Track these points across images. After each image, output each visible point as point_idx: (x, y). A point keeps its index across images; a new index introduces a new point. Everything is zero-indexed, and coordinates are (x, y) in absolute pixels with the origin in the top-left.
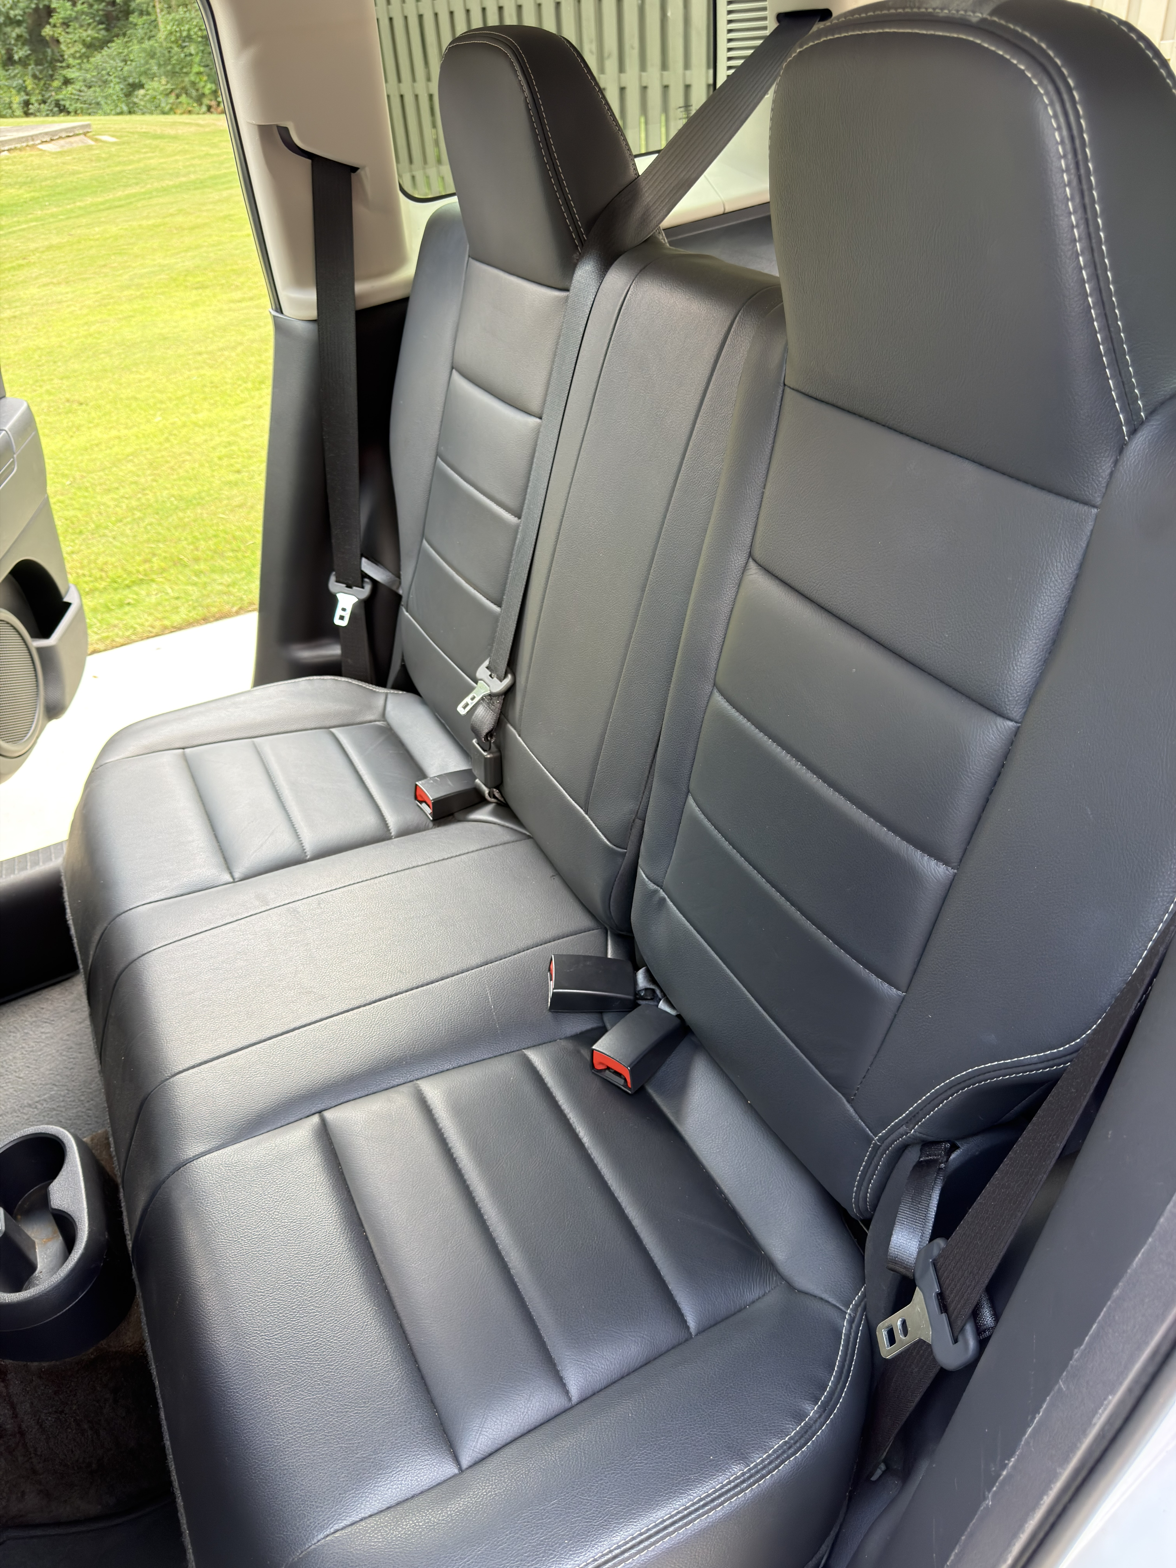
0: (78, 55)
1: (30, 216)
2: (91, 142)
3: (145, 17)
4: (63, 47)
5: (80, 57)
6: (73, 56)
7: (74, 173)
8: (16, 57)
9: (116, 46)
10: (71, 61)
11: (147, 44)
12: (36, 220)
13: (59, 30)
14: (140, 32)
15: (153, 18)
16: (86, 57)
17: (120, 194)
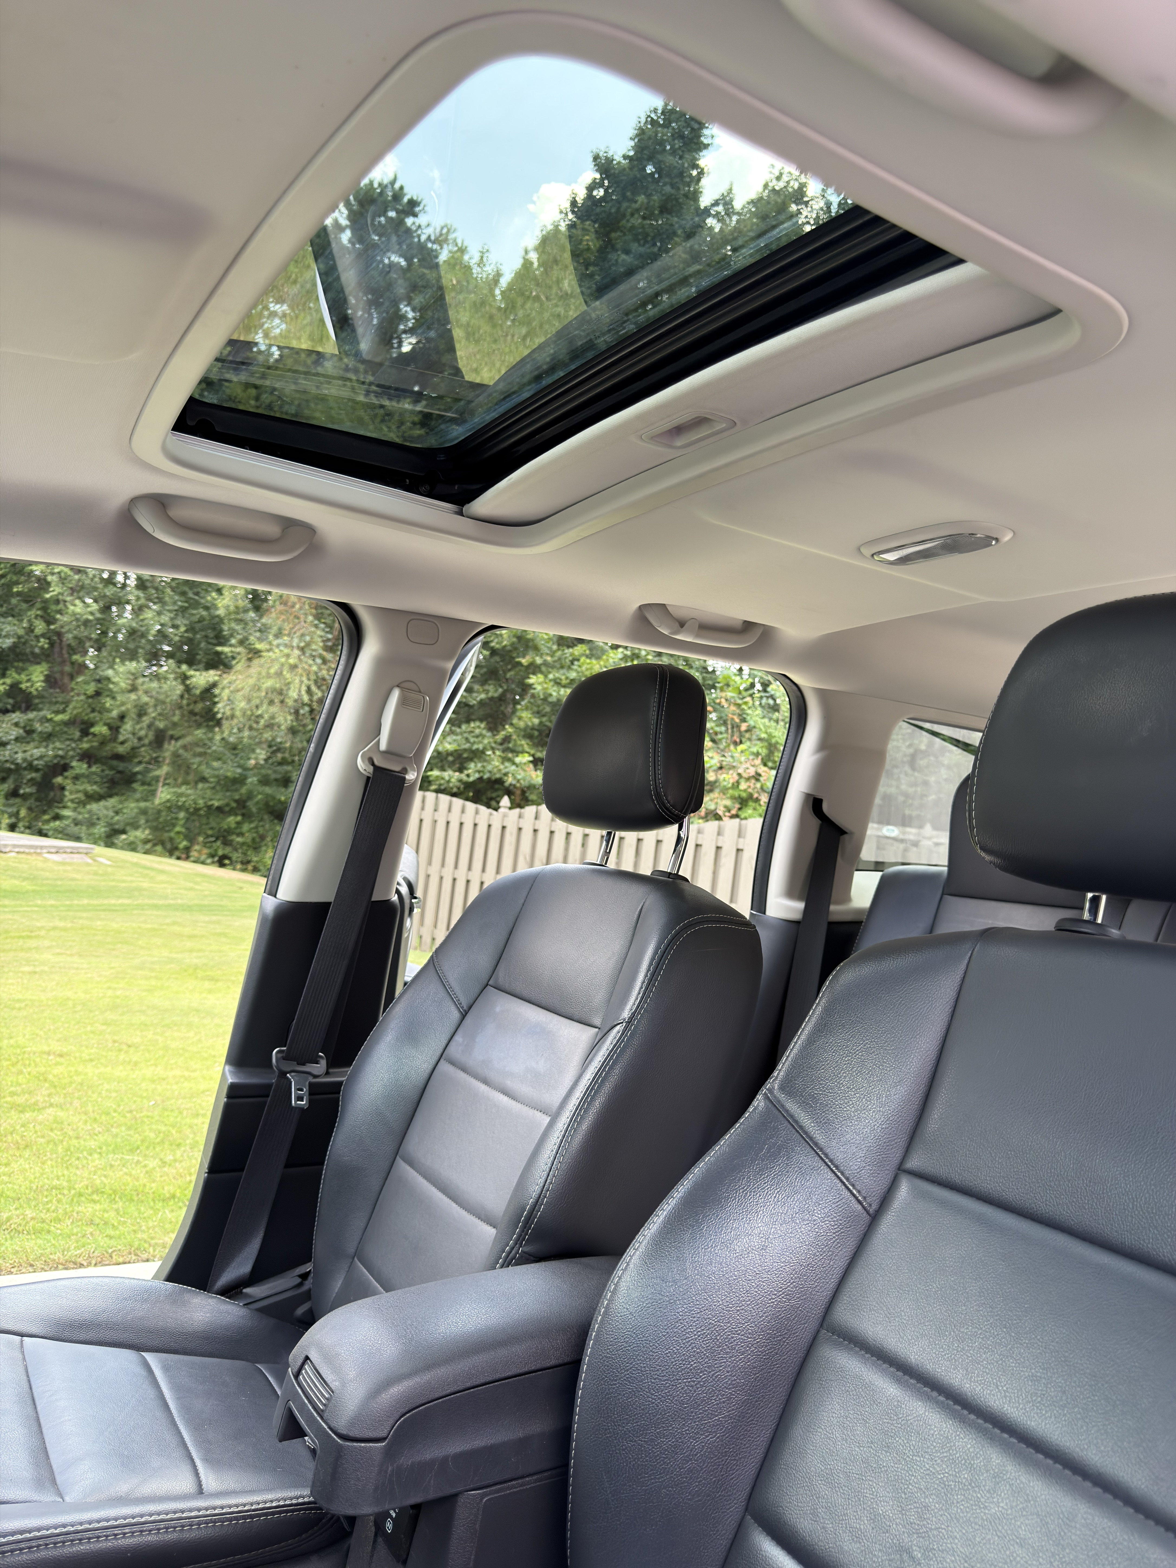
0: (77, 801)
1: (31, 903)
2: (90, 861)
3: (146, 787)
4: (67, 793)
5: (78, 803)
6: (72, 801)
7: (73, 879)
8: (21, 792)
9: (112, 802)
10: (69, 804)
11: (143, 805)
12: (36, 906)
13: (68, 781)
14: (138, 795)
15: (153, 788)
16: (83, 804)
17: (113, 902)
